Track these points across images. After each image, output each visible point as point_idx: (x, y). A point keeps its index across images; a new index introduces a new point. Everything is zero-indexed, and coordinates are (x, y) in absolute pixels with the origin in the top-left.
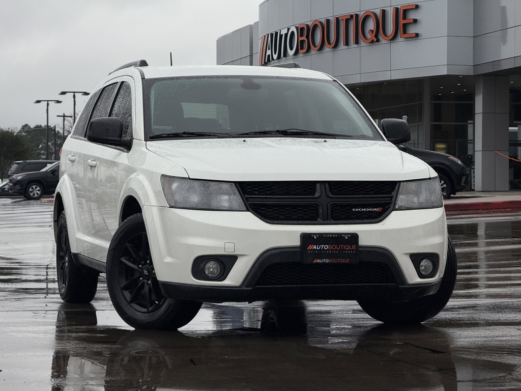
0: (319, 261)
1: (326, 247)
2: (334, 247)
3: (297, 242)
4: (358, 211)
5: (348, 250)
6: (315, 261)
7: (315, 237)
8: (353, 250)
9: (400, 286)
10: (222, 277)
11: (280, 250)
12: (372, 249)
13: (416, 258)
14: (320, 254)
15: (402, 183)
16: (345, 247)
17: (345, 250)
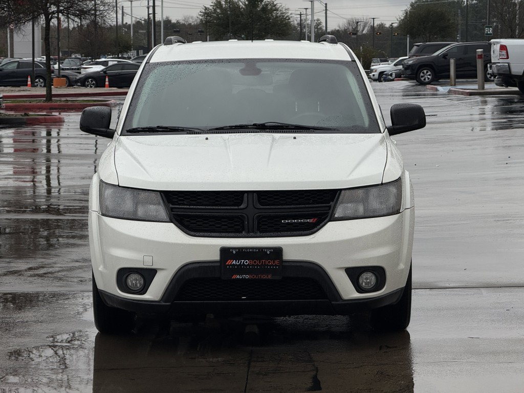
0: (238, 277)
1: (246, 262)
2: (255, 262)
3: (216, 257)
4: (288, 224)
5: (270, 266)
6: (234, 277)
7: (234, 252)
8: (276, 265)
9: (333, 303)
10: (143, 291)
11: (198, 265)
12: (298, 264)
13: (354, 273)
14: (241, 269)
15: (343, 192)
16: (267, 262)
17: (268, 265)
